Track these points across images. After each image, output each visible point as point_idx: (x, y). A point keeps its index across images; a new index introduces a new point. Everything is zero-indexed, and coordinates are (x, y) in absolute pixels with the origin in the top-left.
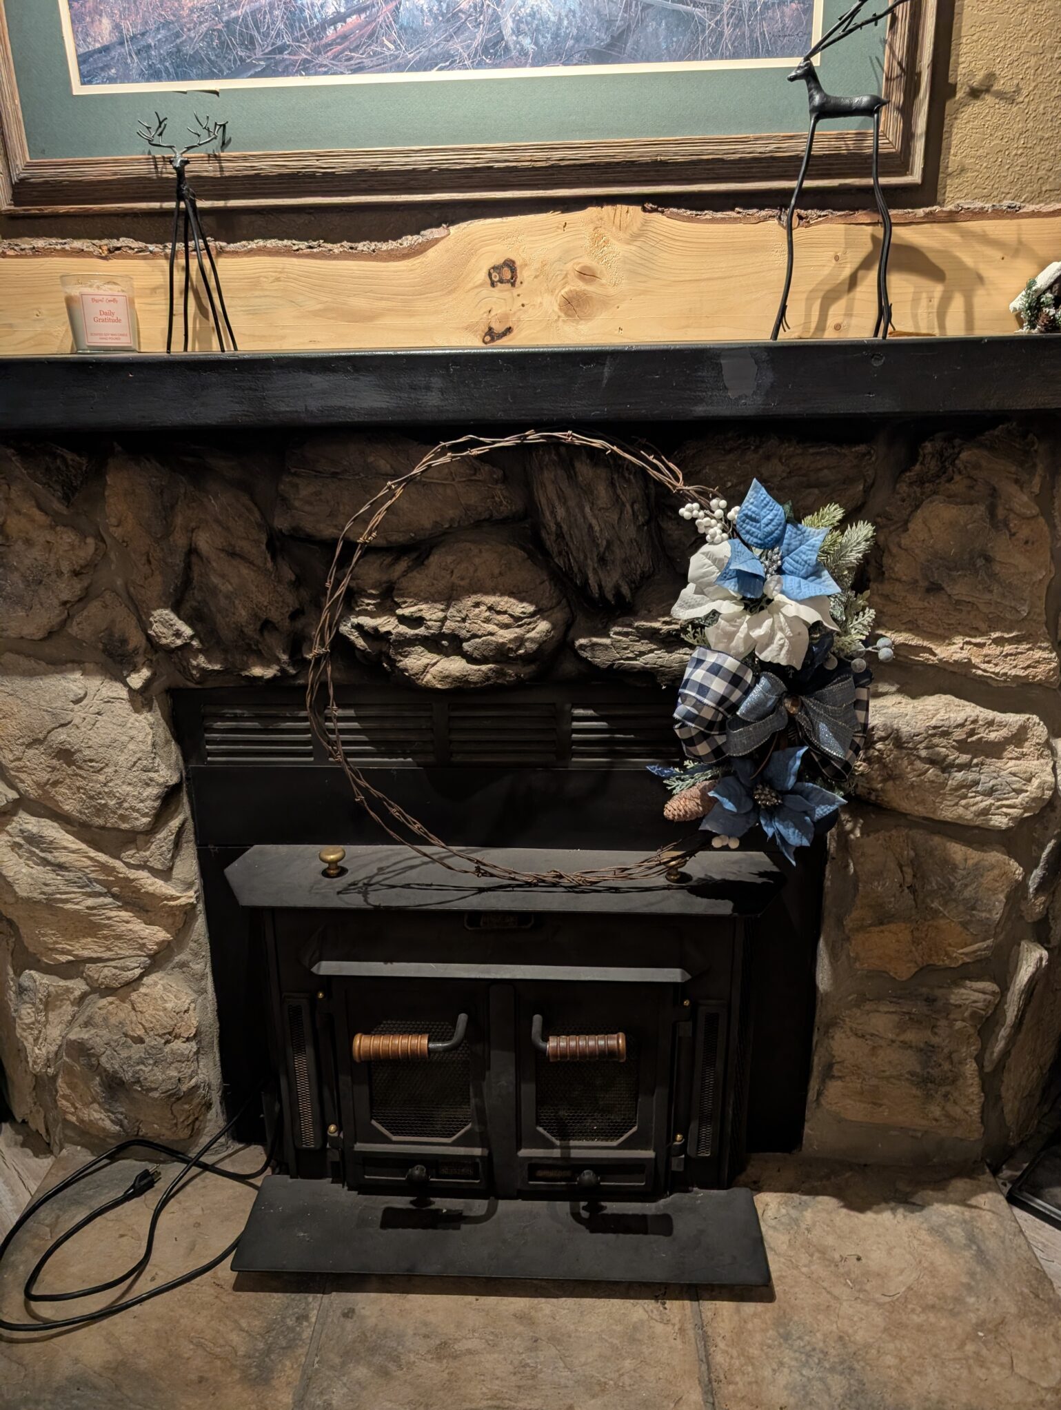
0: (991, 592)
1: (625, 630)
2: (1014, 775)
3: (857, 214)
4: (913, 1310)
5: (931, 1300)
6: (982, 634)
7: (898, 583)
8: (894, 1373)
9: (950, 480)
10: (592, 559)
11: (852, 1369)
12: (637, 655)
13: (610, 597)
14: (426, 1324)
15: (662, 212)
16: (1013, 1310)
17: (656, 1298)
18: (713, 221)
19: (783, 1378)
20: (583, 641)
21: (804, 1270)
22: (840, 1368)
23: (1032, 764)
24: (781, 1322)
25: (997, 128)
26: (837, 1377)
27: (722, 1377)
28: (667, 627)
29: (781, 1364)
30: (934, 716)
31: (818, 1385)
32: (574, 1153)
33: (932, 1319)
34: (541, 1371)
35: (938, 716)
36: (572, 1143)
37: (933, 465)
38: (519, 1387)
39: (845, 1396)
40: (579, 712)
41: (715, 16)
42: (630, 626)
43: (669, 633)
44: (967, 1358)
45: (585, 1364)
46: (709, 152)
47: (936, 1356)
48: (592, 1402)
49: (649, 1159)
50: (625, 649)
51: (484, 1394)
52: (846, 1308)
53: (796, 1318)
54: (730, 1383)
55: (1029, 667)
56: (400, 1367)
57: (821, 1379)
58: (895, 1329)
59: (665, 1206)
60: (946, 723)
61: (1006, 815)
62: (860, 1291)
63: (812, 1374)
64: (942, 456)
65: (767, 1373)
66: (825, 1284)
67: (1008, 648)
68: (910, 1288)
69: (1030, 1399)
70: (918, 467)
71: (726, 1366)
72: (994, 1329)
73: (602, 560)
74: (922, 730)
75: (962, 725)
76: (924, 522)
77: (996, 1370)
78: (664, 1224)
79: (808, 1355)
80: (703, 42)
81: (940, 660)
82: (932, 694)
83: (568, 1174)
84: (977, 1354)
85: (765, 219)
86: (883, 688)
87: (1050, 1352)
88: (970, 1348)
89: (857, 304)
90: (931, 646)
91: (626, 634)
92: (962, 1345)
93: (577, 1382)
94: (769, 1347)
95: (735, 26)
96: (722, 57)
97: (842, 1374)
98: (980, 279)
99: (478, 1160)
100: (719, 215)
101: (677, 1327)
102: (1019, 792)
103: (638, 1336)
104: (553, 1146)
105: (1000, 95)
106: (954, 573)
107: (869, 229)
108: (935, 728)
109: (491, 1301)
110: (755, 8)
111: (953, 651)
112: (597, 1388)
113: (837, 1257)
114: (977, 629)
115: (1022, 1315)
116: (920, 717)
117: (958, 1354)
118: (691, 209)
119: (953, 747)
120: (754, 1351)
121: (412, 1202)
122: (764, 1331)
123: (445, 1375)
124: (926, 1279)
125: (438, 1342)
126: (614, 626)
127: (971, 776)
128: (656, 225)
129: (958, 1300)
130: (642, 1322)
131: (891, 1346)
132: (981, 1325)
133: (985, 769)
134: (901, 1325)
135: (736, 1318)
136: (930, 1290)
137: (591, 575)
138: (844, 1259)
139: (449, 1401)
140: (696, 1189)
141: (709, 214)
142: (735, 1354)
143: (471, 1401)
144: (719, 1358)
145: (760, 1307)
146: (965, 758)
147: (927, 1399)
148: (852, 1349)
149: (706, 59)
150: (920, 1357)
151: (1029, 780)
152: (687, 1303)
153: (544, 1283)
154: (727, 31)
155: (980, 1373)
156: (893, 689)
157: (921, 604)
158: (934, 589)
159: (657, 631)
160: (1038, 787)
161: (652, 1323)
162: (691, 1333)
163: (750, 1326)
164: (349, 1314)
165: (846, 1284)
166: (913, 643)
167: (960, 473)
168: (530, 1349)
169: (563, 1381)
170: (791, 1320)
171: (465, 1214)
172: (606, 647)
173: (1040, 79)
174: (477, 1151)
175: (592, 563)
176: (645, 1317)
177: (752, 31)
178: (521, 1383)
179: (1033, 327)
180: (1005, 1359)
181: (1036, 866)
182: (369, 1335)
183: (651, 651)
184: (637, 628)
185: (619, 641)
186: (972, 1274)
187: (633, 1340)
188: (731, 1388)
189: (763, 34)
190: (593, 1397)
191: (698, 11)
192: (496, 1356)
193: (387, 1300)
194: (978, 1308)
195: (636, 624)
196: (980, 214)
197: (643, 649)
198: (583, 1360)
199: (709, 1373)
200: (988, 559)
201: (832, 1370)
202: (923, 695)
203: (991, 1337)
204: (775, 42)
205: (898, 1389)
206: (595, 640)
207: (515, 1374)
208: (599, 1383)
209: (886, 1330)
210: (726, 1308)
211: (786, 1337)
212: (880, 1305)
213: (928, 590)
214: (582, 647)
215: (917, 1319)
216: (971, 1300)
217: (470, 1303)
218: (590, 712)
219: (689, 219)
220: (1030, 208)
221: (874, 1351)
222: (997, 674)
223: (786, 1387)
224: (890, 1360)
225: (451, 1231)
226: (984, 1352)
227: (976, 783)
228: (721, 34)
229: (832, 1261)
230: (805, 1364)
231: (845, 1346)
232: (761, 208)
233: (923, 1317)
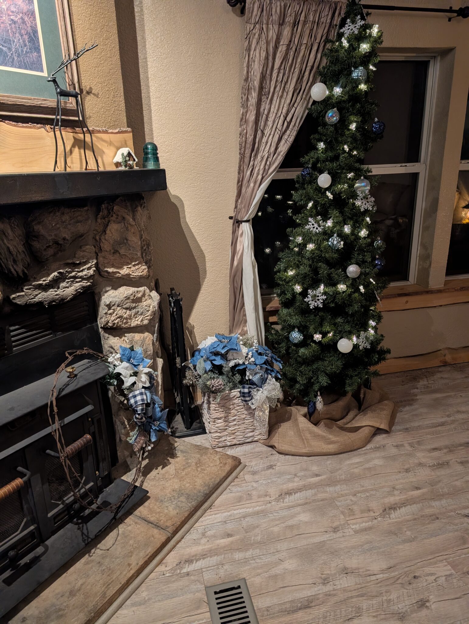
0: (130, 250)
1: (29, 287)
2: (146, 306)
3: (67, 128)
4: (181, 473)
5: (182, 468)
6: (130, 264)
7: (106, 252)
8: (191, 486)
9: (112, 216)
10: (10, 261)
11: (182, 494)
12: (35, 296)
13: (21, 274)
14: (58, 594)
15: (4, 122)
16: (199, 456)
17: (121, 523)
18: (23, 127)
19: (171, 509)
20: (13, 296)
21: (149, 486)
22: (180, 496)
23: (149, 301)
24: (157, 499)
25: (96, 105)
26: (181, 498)
27: (157, 522)
28: (44, 282)
29: (167, 507)
30: (124, 293)
31: (179, 503)
32: (67, 502)
33: (187, 471)
34: (110, 567)
35: (126, 293)
36: (65, 499)
37: (105, 212)
38: (108, 575)
39: (187, 500)
40: (12, 328)
41: (10, 52)
42: (31, 285)
43: (46, 285)
44: (201, 471)
45: (120, 553)
46: (19, 102)
47: (195, 476)
48: (132, 557)
49: (93, 486)
50: (30, 295)
51: (100, 587)
52: (167, 484)
53: (159, 496)
54: (161, 521)
55: (142, 271)
56: (64, 610)
57: (178, 501)
58: (181, 479)
59: (101, 500)
60: (128, 295)
61: (147, 319)
62: (166, 479)
63: (175, 502)
64: (108, 209)
65: (166, 511)
66: (157, 484)
67: (137, 267)
68: (175, 470)
69: (219, 468)
70: (101, 213)
71: (156, 519)
72: (199, 463)
73: (15, 261)
74: (123, 299)
75: (132, 294)
76: (110, 231)
77: (208, 469)
78: (106, 504)
79: (171, 500)
80: (8, 60)
81: (122, 275)
82: (120, 287)
83: (66, 513)
84: (201, 469)
85: (40, 128)
86: (108, 289)
87: (213, 458)
88: (199, 469)
89: (74, 159)
90: (119, 271)
91: (30, 289)
92: (197, 471)
93: (123, 558)
94: (160, 506)
95: (18, 57)
96: (15, 67)
97: (181, 496)
98: (104, 152)
99: (34, 531)
100: (24, 125)
101: (134, 523)
102: (148, 311)
103: (126, 535)
104: (59, 505)
105: (94, 94)
106: (121, 246)
107: (72, 134)
108: (126, 297)
109: (72, 569)
110: (23, 52)
111: (125, 271)
112: (130, 554)
113: (153, 477)
114: (128, 263)
115: (202, 456)
116: (121, 295)
117: (199, 472)
118: (14, 122)
119: (131, 302)
120: (158, 510)
121: (11, 571)
122: (156, 505)
123: (82, 596)
124: (177, 465)
125: (68, 593)
126: (24, 286)
127: (137, 310)
128: (3, 127)
129: (187, 463)
130: (123, 531)
131: (185, 483)
132: (196, 464)
133: (139, 307)
134: (182, 477)
135: (146, 508)
136: (180, 466)
137: (11, 268)
138: (155, 477)
139: (92, 599)
140: (104, 490)
141: (20, 124)
142: (154, 515)
143: (99, 592)
144: (152, 519)
145: (149, 501)
146: (134, 305)
147: (202, 485)
148: (178, 490)
149: (10, 67)
150: (192, 479)
151: (150, 307)
152: (130, 517)
153: (84, 550)
154: (16, 58)
155: (206, 472)
156: (110, 288)
157: (113, 258)
158: (116, 252)
159: (41, 284)
160: (153, 308)
161: (126, 529)
162: (139, 521)
163: (151, 507)
164: (24, 620)
165: (161, 481)
166: (114, 271)
167: (115, 213)
168: (100, 566)
169: (119, 562)
170: (159, 497)
171: (37, 555)
172: (23, 296)
173: (103, 91)
174: (32, 527)
175: (10, 263)
176: (123, 529)
177: (24, 60)
178: (108, 574)
179: (126, 167)
180: (207, 466)
181: (154, 334)
182: (40, 616)
183: (40, 293)
184: (34, 285)
185: (28, 292)
186: (185, 456)
187: (126, 537)
188: (162, 521)
189: (27, 61)
190: (131, 556)
191: (4, 49)
192: (92, 577)
193: (34, 604)
194: (192, 461)
195: (33, 284)
196: (99, 132)
197: (36, 293)
198: (118, 553)
199: (153, 524)
200: (127, 240)
201: (179, 497)
202: (118, 288)
203: (200, 464)
204: (32, 66)
205: (195, 489)
206: (18, 294)
207: (103, 574)
208: (129, 553)
209: (180, 481)
210: (141, 509)
211: (162, 501)
212: (173, 478)
213: (114, 253)
214: (14, 298)
215: (184, 473)
216: (190, 461)
217: (66, 576)
218: (17, 327)
219: (15, 126)
220: (110, 131)
221: (183, 486)
222: (136, 276)
223: (173, 510)
224: (188, 485)
225: (38, 563)
226: (202, 468)
227: (138, 312)
228: (14, 59)
229: (153, 479)
230: (172, 502)
231: (176, 491)
232: (38, 124)
233: (184, 472)
